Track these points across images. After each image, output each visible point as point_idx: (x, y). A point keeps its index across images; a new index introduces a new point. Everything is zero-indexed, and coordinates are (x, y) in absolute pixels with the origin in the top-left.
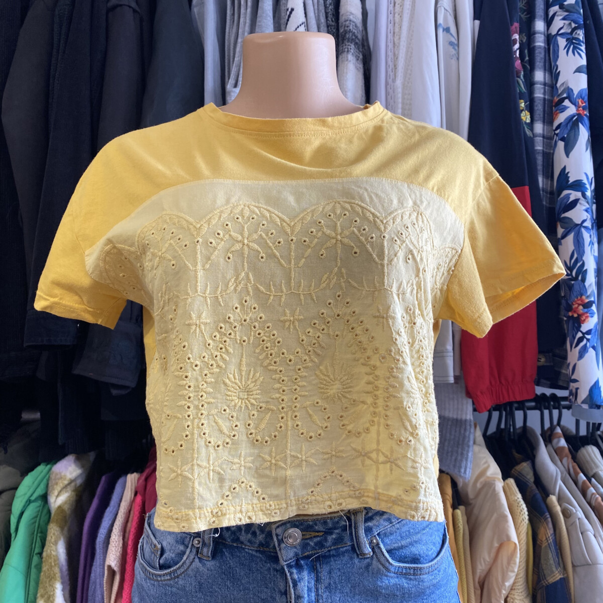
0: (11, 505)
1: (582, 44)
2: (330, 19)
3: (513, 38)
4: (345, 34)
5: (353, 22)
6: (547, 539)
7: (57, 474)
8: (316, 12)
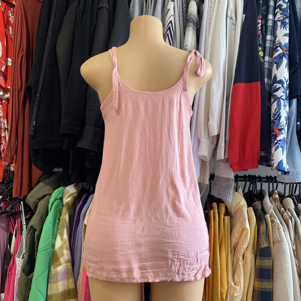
0: (49, 201)
1: (287, 24)
2: (184, 14)
3: (258, 22)
4: (189, 19)
5: (193, 15)
6: (262, 230)
7: (67, 191)
8: (179, 10)
